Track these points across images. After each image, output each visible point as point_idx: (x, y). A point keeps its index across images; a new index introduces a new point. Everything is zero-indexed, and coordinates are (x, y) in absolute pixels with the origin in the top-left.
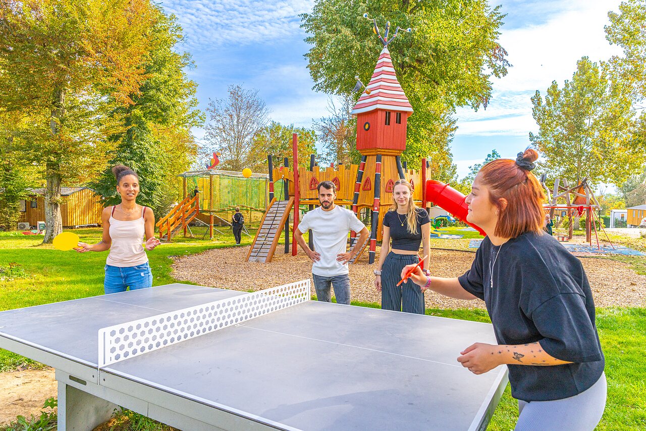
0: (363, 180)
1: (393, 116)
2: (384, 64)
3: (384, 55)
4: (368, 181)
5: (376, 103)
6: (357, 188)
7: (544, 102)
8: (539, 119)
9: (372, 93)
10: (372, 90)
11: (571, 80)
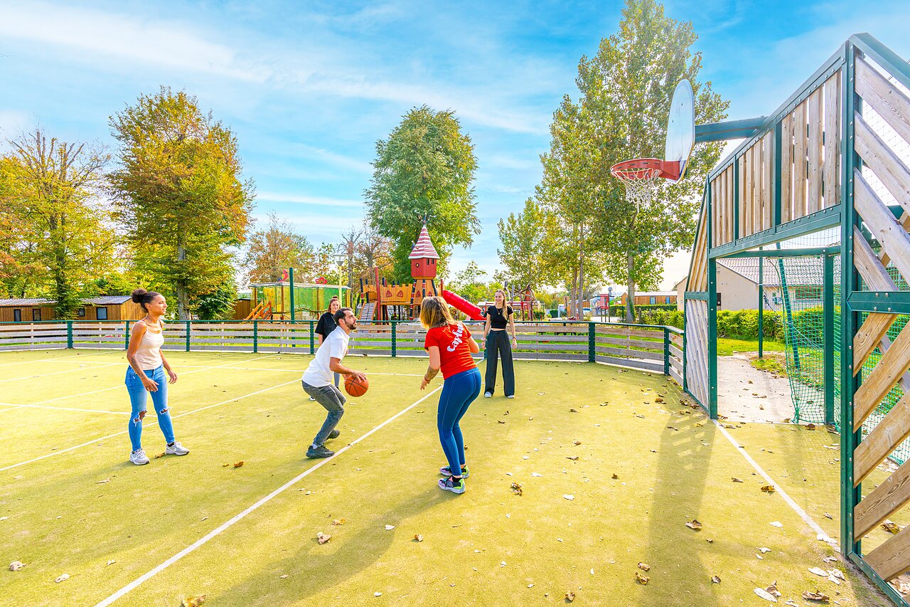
0: (416, 291)
1: (430, 261)
2: (423, 235)
3: (424, 230)
4: (418, 292)
5: (422, 254)
6: (412, 296)
7: (506, 228)
8: (503, 239)
9: (420, 249)
10: (420, 247)
11: (522, 213)
